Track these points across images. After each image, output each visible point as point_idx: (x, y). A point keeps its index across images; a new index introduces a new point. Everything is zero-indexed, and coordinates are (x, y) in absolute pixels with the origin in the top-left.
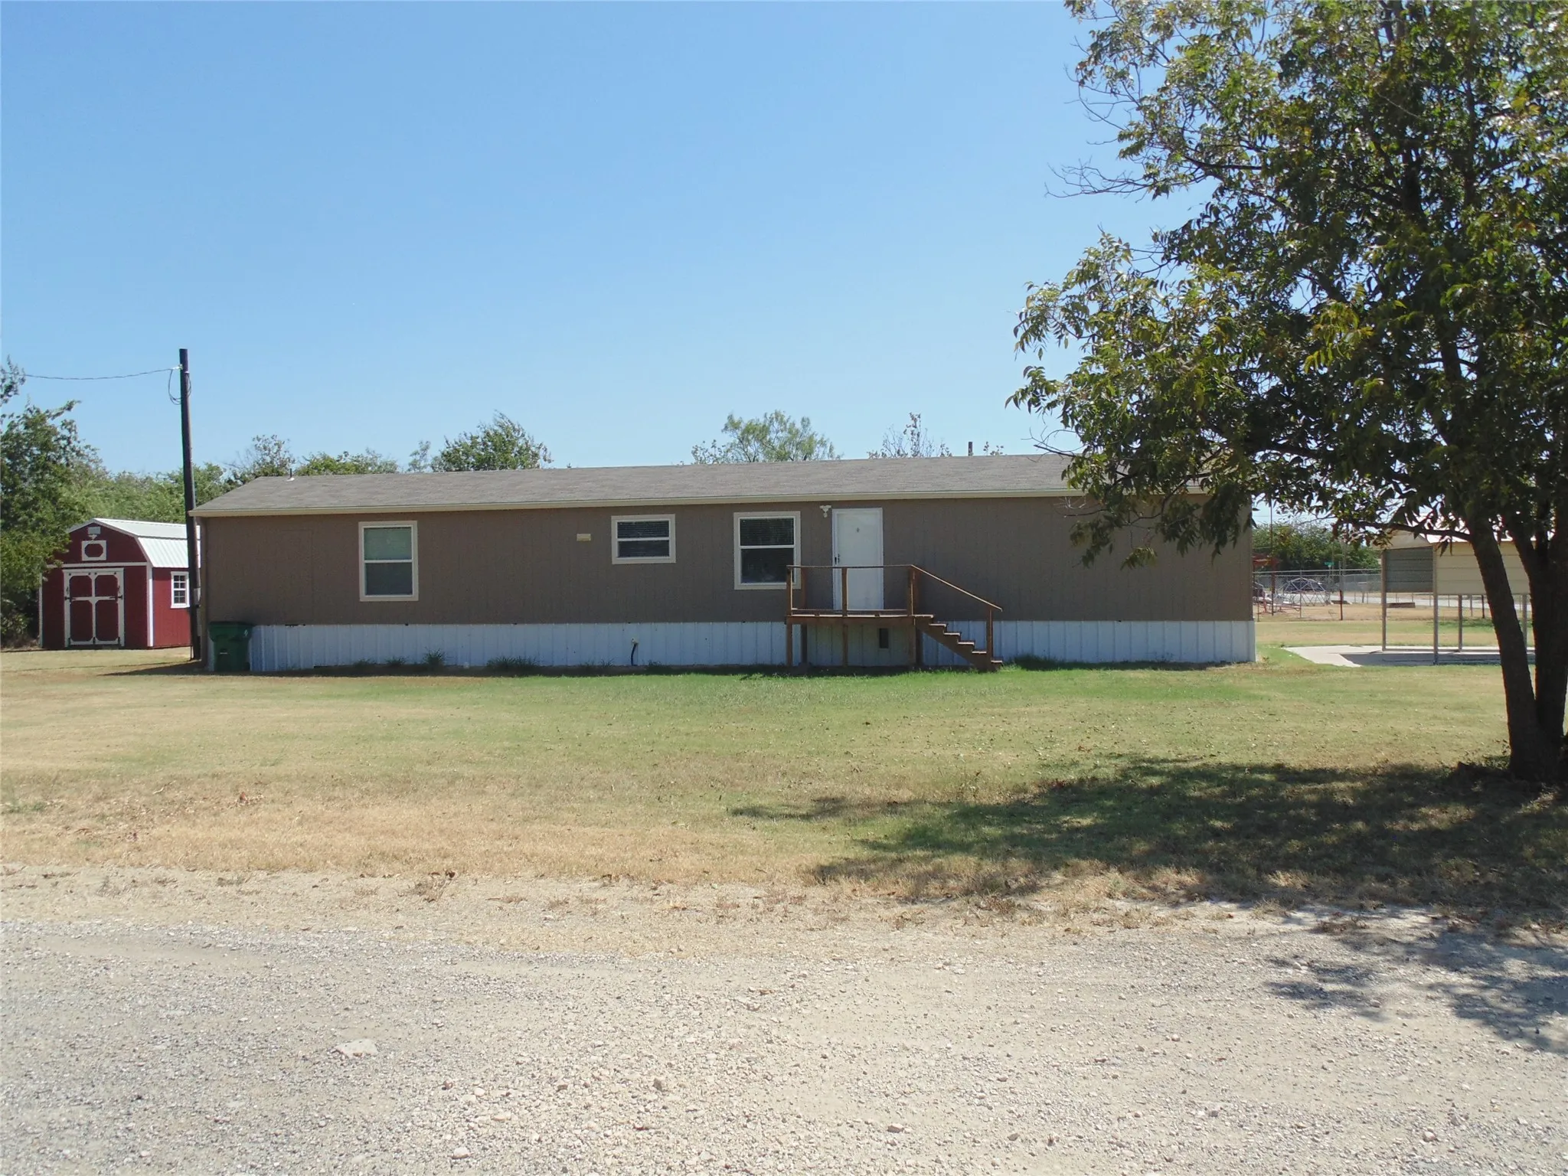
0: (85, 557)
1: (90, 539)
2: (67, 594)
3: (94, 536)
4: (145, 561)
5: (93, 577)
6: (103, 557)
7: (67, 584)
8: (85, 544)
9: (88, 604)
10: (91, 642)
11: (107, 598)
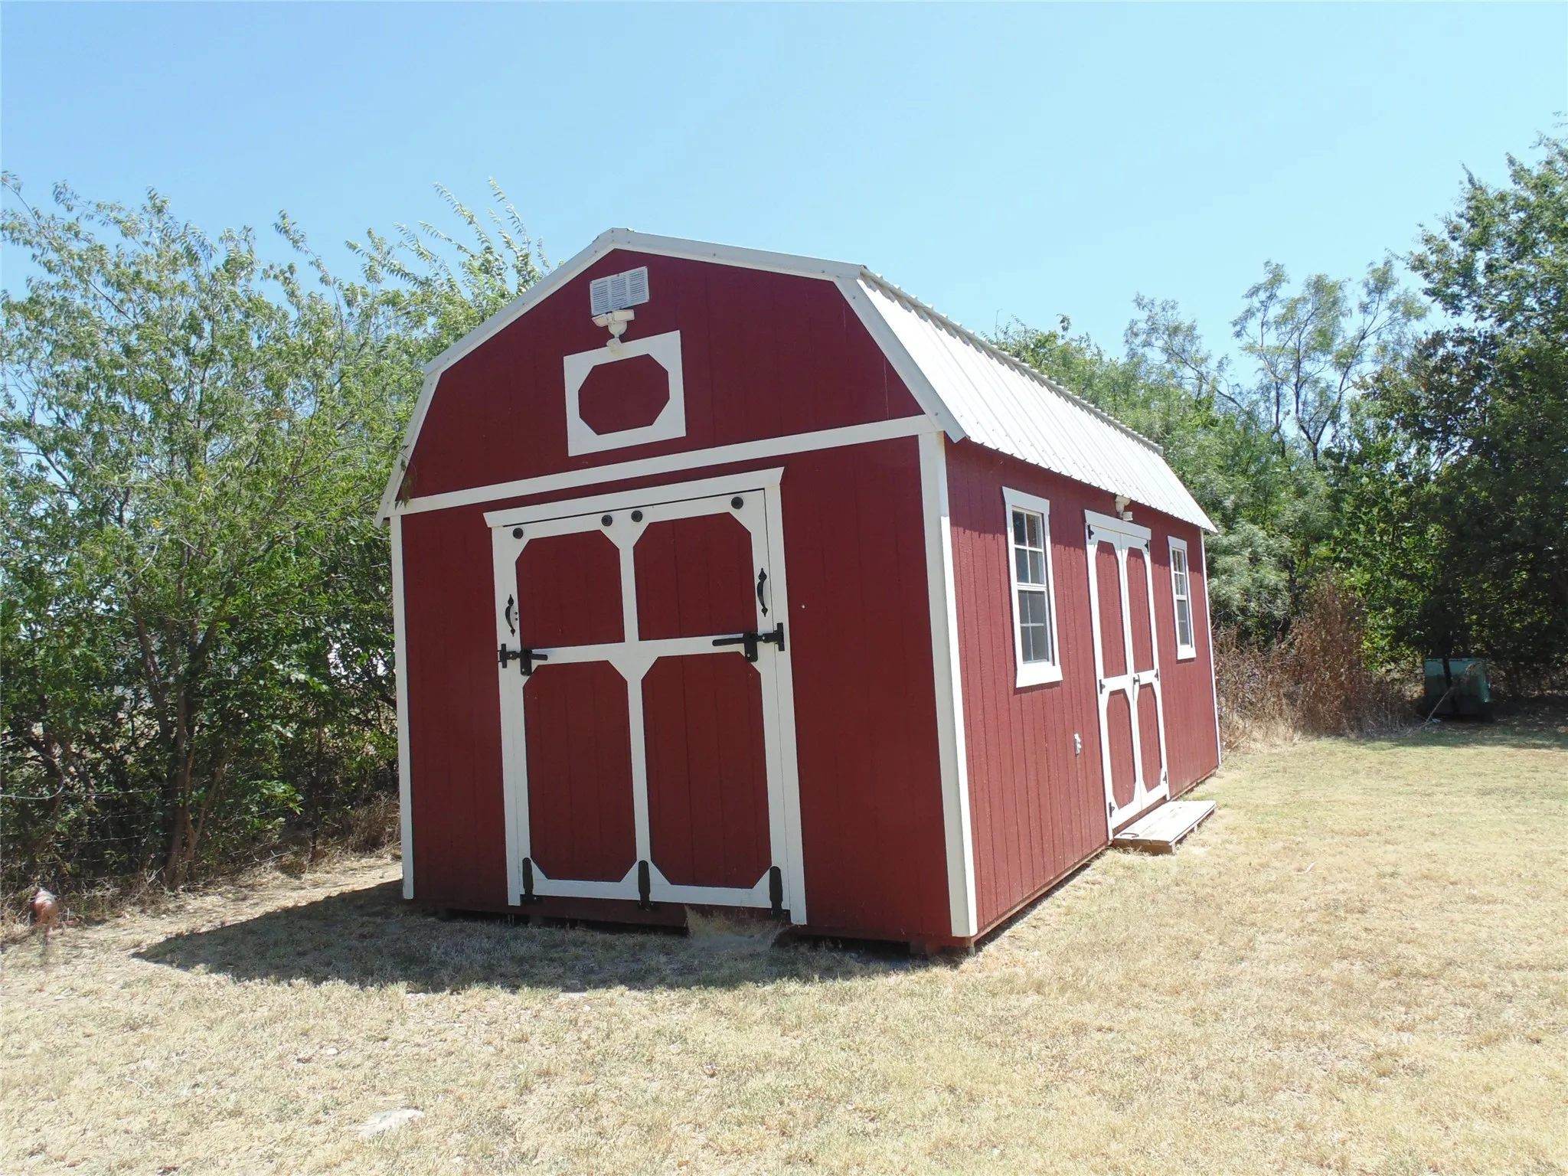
0: (581, 438)
1: (600, 337)
2: (508, 637)
3: (617, 321)
4: (909, 407)
5: (625, 537)
6: (671, 421)
7: (505, 585)
8: (577, 368)
9: (606, 676)
10: (627, 889)
11: (701, 645)
